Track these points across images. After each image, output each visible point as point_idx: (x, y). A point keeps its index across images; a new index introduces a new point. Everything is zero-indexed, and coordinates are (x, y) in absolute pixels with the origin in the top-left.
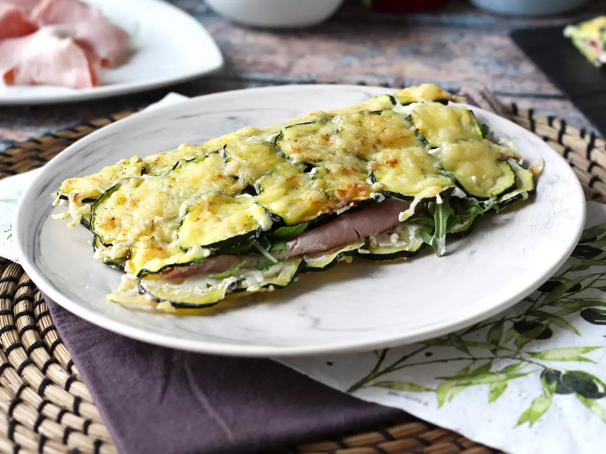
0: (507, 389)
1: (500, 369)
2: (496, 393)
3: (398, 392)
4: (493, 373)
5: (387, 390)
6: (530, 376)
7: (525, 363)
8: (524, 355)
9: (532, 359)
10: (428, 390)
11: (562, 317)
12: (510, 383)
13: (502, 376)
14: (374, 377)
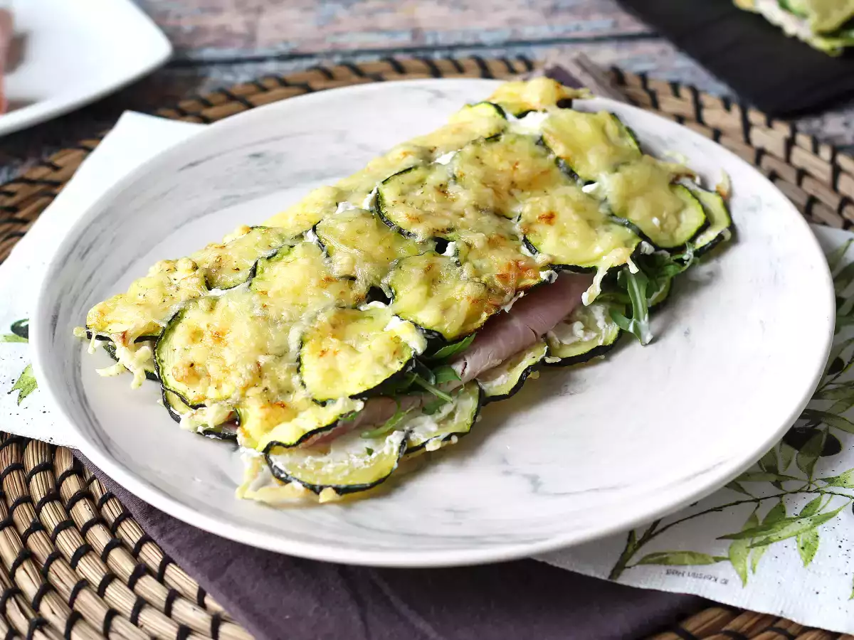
0: (821, 540)
1: (798, 512)
2: (808, 549)
3: (681, 569)
4: (792, 520)
5: (663, 569)
6: (840, 514)
7: (826, 497)
8: (820, 484)
9: (832, 489)
10: (717, 560)
11: (842, 415)
12: (819, 529)
13: (805, 522)
14: (635, 550)
